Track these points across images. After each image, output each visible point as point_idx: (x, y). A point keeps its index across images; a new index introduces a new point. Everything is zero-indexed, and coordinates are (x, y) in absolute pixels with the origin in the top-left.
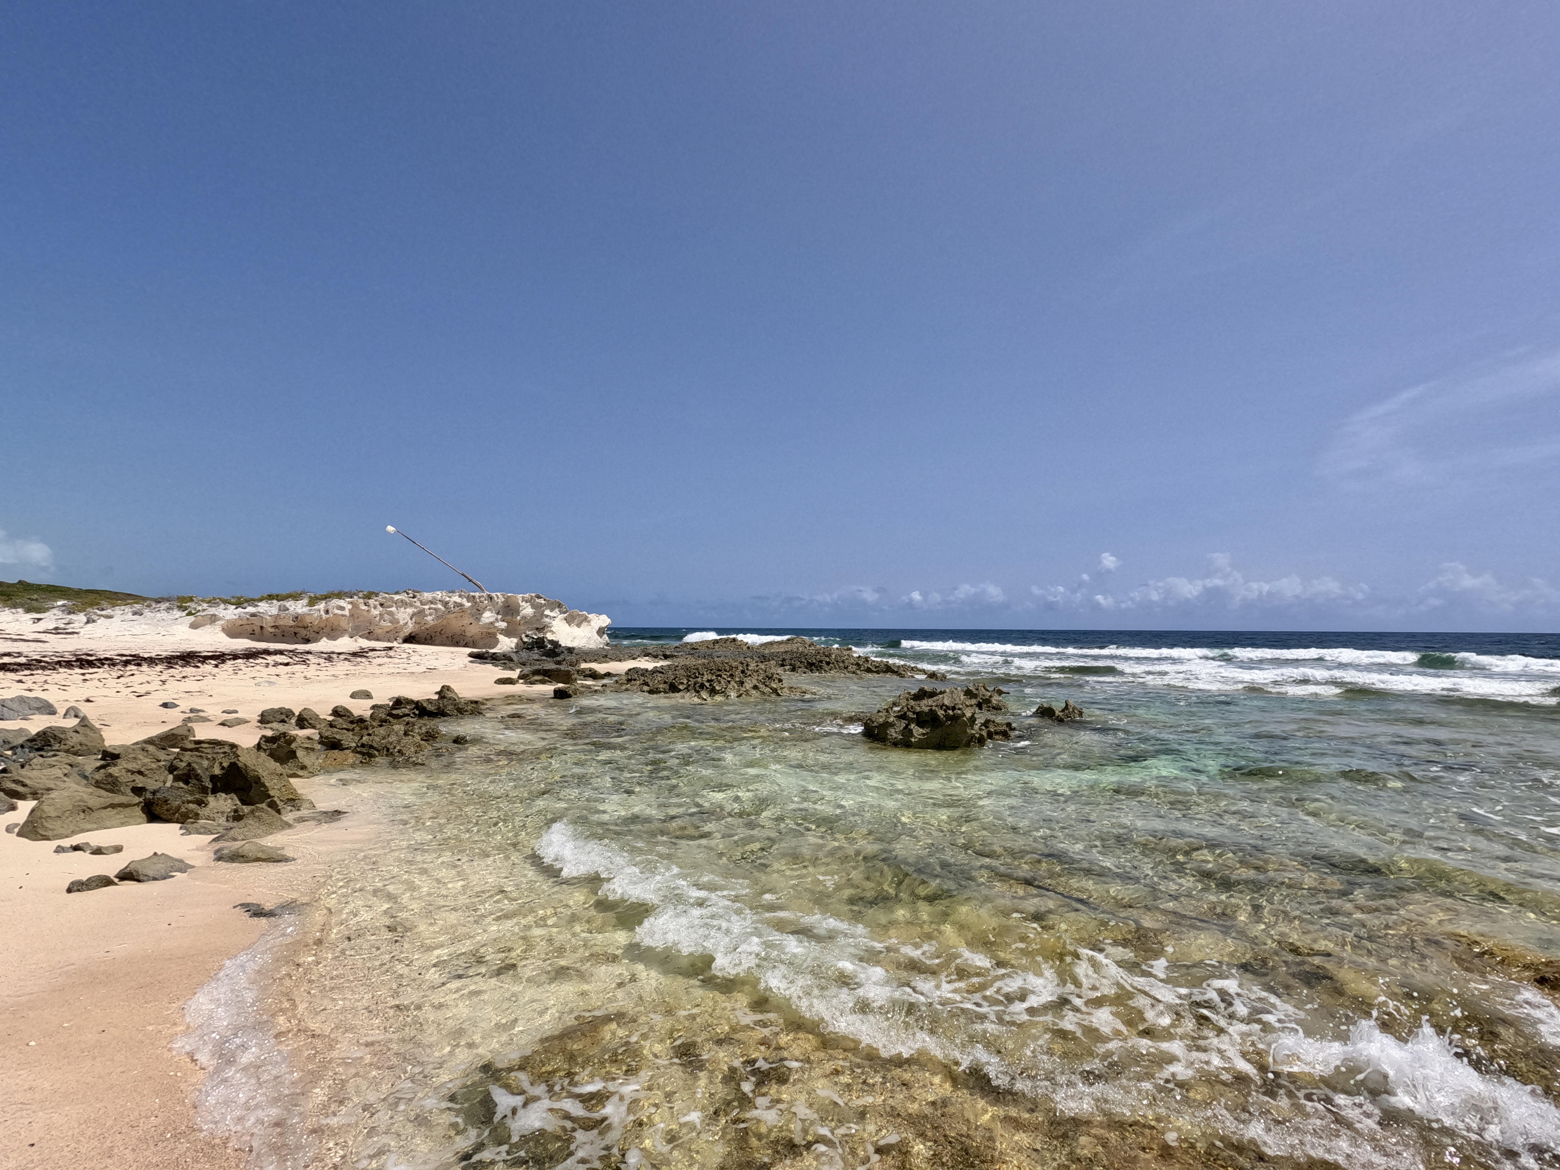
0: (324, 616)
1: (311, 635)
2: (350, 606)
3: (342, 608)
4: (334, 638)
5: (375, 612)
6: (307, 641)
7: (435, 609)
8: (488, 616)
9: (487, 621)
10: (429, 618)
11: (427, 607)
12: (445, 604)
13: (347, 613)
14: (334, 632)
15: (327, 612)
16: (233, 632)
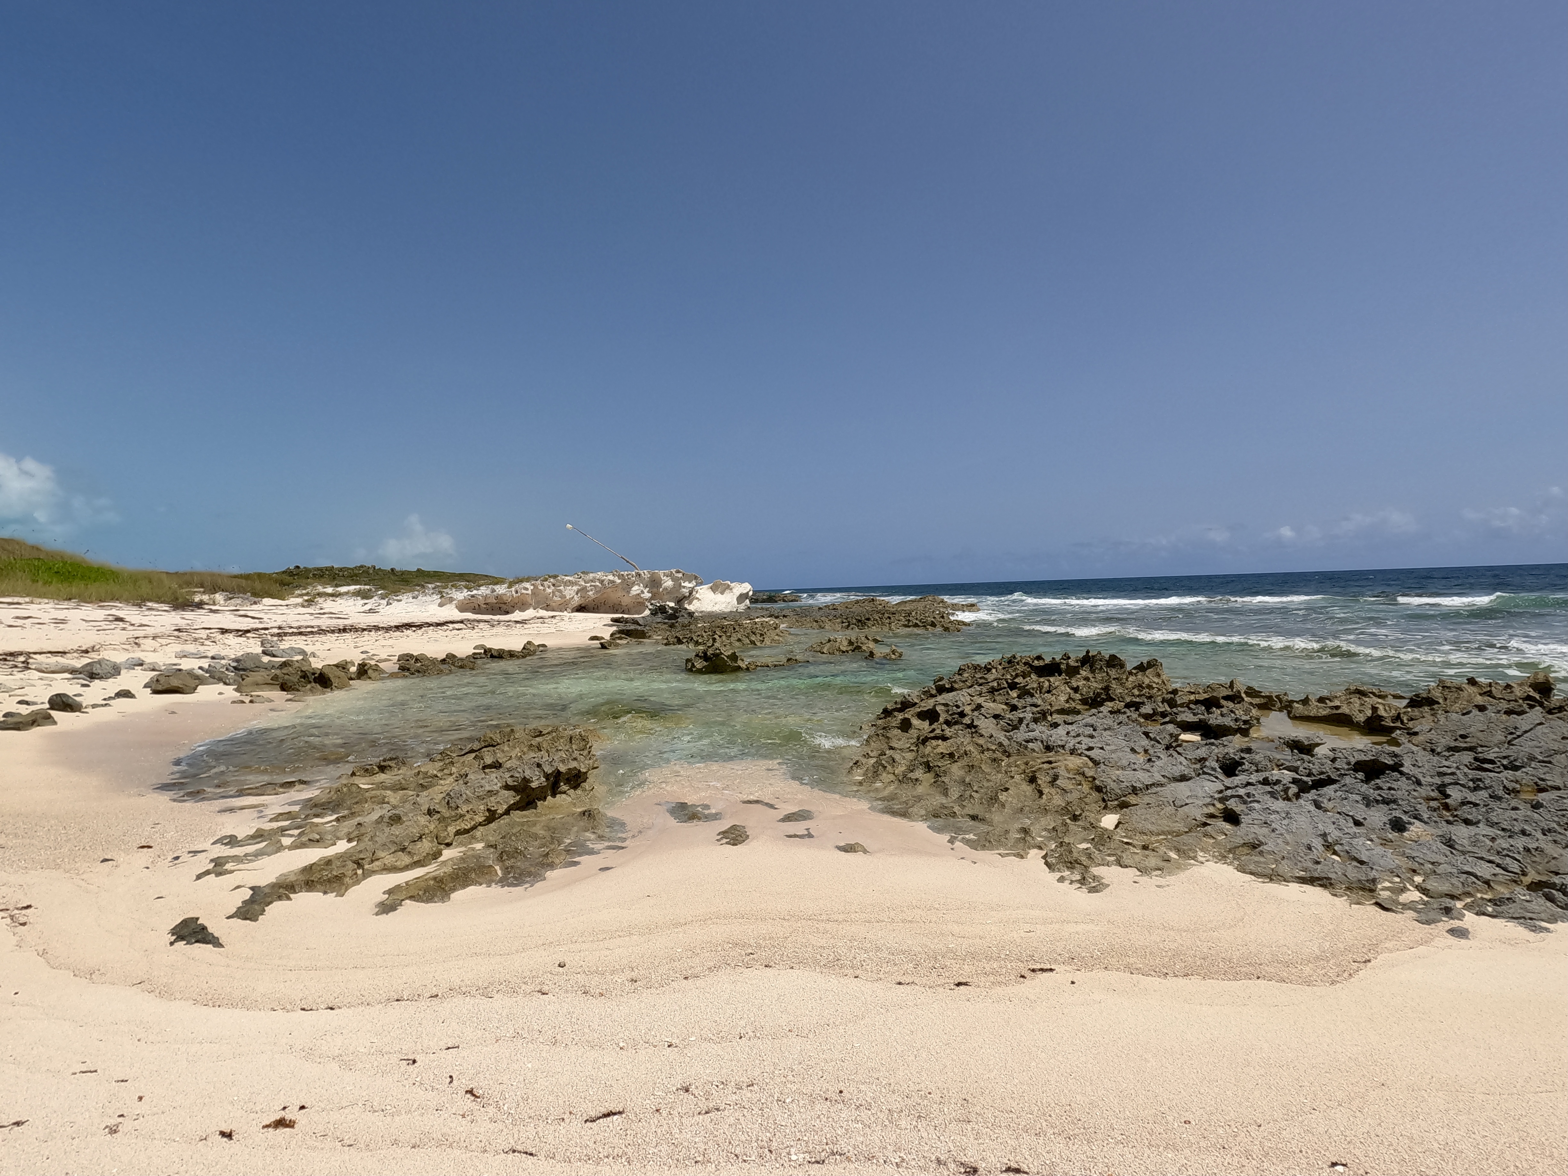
0: (515, 595)
1: (509, 609)
2: (532, 587)
3: (527, 589)
4: (522, 610)
5: (549, 591)
6: (507, 613)
7: (594, 586)
8: (635, 590)
9: (635, 593)
10: (591, 593)
11: (588, 585)
12: (602, 582)
13: (529, 592)
14: (523, 606)
15: (517, 592)
16: (462, 608)
